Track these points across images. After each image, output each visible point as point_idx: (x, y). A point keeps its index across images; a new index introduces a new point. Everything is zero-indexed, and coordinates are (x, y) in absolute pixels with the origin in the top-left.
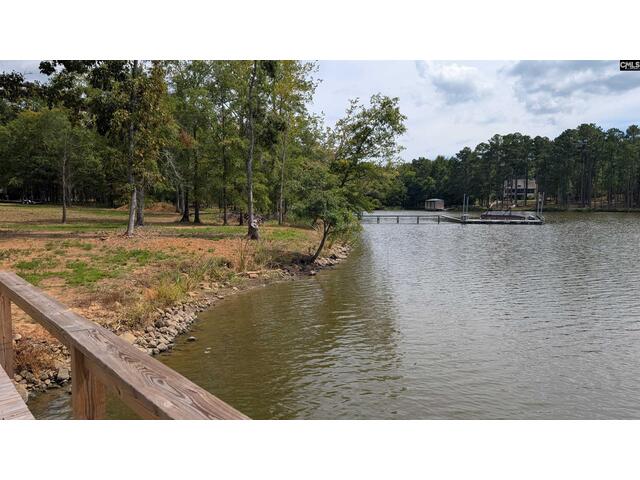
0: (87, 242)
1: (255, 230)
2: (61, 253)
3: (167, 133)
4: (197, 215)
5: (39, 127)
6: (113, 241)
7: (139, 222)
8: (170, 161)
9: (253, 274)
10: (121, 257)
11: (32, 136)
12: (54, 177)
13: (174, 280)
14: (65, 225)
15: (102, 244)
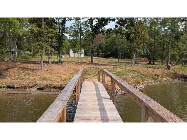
0: (122, 67)
1: (169, 66)
2: (116, 69)
3: (145, 39)
4: (154, 62)
5: (115, 39)
6: (128, 67)
7: (136, 63)
8: (146, 46)
9: (165, 79)
10: (129, 71)
11: (113, 41)
12: (118, 51)
13: (141, 78)
14: (118, 63)
15: (125, 68)
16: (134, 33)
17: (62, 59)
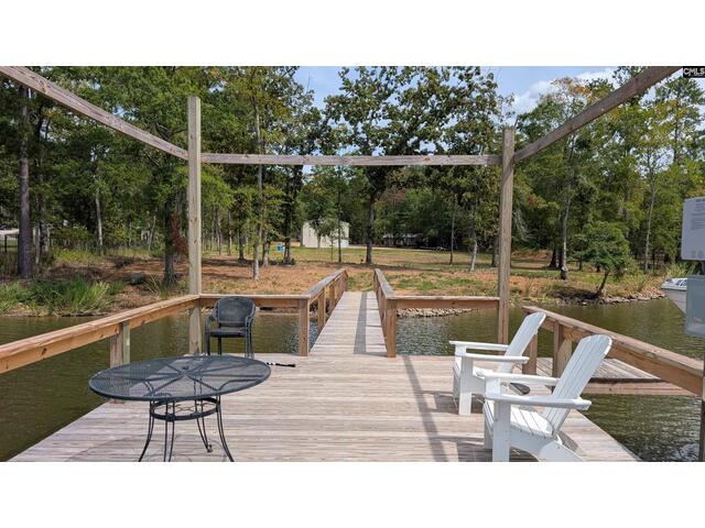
8: (519, 218)
16: (474, 190)
17: (292, 256)
